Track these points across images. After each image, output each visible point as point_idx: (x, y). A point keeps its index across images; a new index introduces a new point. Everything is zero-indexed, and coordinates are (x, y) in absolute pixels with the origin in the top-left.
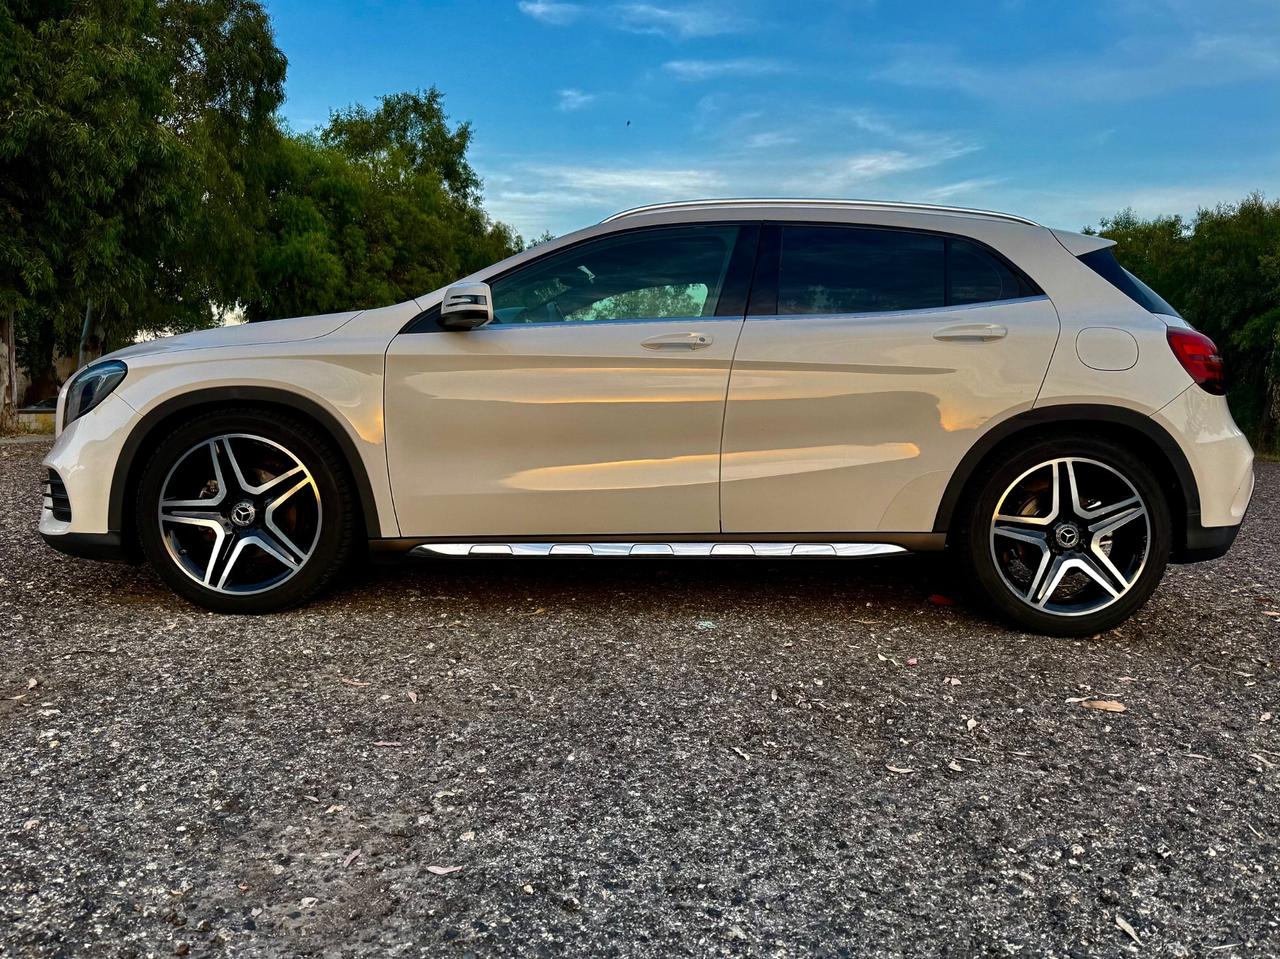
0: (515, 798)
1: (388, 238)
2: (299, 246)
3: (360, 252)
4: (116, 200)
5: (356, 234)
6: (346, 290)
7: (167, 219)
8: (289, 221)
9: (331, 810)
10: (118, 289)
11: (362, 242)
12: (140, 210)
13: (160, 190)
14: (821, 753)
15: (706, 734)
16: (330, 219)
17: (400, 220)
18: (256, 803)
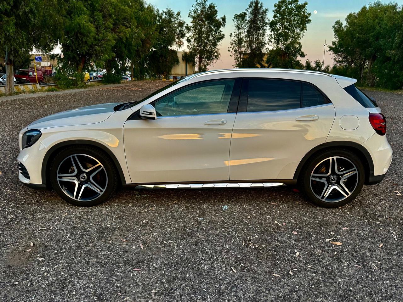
0: (173, 293)
1: (110, 16)
2: (79, 21)
3: (101, 22)
4: (12, 10)
5: (99, 15)
6: (97, 37)
7: (31, 16)
8: (74, 11)
9: (125, 299)
10: (16, 44)
11: (101, 18)
12: (21, 13)
13: (27, 5)
14: (255, 268)
15: (224, 262)
16: (89, 10)
17: (114, 9)
18: (105, 297)
